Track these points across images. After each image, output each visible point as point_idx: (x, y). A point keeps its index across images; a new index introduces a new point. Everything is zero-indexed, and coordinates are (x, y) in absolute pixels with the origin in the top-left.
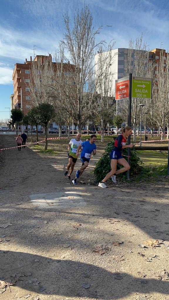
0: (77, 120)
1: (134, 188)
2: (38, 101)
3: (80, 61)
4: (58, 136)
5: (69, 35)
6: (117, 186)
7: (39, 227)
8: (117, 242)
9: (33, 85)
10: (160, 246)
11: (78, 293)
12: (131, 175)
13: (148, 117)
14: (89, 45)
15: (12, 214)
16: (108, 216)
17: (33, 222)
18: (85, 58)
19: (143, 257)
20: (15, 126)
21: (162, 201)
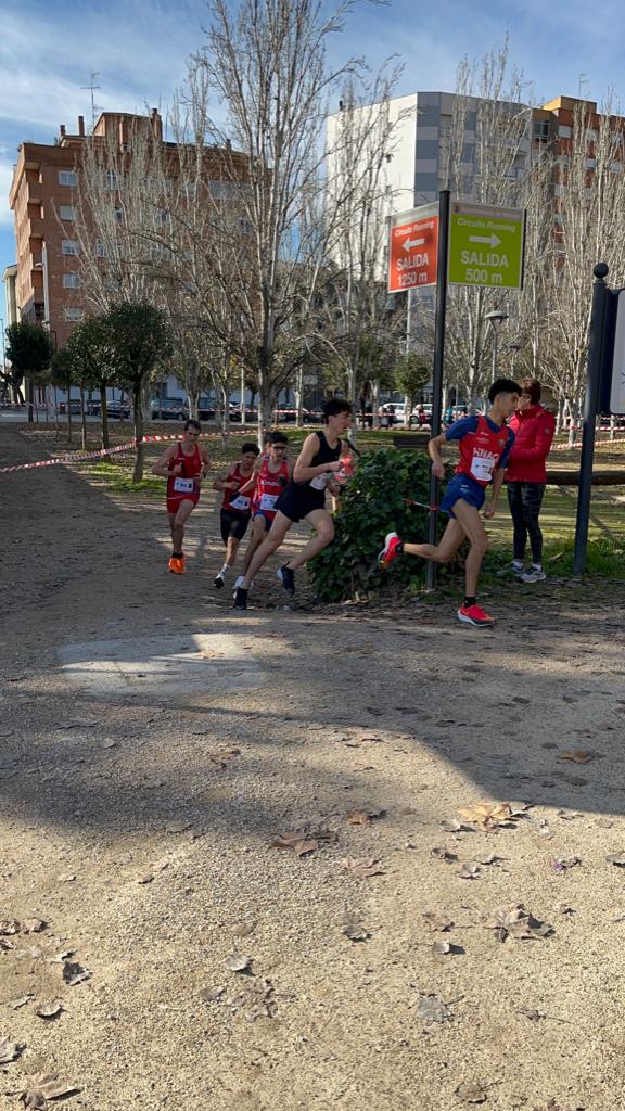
0: (256, 370)
1: (448, 621)
2: (110, 292)
3: (268, 137)
5: (223, 33)
6: (388, 613)
7: (82, 761)
8: (361, 811)
9: (90, 233)
10: (514, 823)
11: (204, 986)
12: (442, 575)
13: (524, 362)
14: (302, 77)
17: (64, 740)
18: (286, 127)
19: (450, 863)
20: (22, 388)
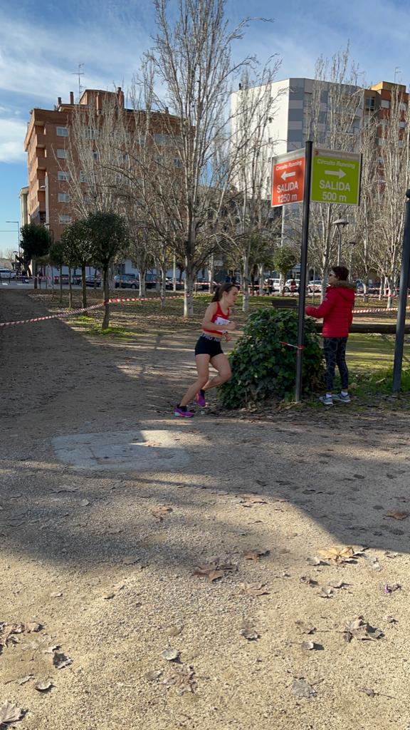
0: (184, 257)
1: (311, 422)
2: (89, 205)
3: (193, 106)
4: (136, 295)
5: (165, 39)
6: (270, 417)
7: (68, 515)
8: (253, 551)
9: (76, 167)
10: (355, 560)
11: (148, 671)
13: (358, 252)
14: (215, 68)
15: (5, 484)
16: (239, 490)
17: (55, 501)
19: (313, 587)
20: (30, 267)
21: (373, 454)
